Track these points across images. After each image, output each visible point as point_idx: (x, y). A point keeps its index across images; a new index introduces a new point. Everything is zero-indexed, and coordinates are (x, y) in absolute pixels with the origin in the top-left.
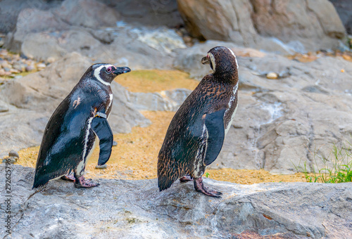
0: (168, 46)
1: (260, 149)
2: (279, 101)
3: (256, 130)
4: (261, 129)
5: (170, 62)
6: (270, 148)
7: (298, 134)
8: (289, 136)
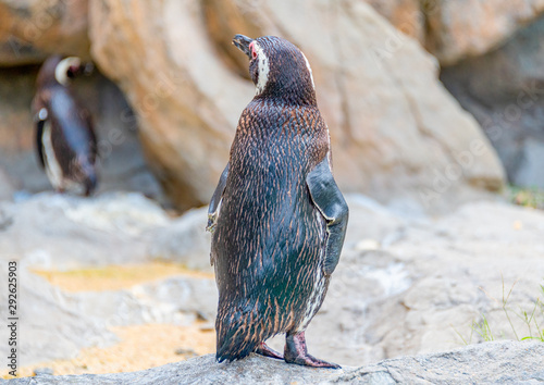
0: (131, 223)
1: (373, 344)
2: (397, 261)
3: (357, 312)
4: (368, 310)
5: (141, 250)
6: (396, 338)
7: (454, 303)
8: (434, 308)
